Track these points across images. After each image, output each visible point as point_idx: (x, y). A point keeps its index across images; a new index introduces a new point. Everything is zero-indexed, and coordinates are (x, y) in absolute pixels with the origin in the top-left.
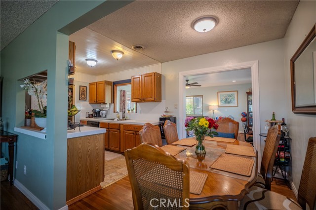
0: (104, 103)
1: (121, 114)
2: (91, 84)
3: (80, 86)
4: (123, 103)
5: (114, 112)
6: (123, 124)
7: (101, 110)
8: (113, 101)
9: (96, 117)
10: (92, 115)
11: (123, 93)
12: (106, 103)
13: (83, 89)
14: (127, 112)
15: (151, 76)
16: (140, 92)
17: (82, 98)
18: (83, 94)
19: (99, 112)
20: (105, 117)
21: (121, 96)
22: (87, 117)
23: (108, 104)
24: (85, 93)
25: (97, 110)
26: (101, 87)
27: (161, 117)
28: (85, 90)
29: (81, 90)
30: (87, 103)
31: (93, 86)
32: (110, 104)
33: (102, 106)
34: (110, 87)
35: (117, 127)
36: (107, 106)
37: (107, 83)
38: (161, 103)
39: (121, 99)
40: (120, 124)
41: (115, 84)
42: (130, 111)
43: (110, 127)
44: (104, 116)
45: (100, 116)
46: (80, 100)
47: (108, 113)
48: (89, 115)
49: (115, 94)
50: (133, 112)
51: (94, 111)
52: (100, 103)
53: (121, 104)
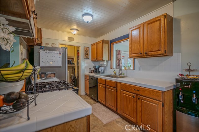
0: (103, 61)
1: (117, 71)
2: (92, 45)
3: (84, 47)
4: (119, 60)
5: (111, 68)
6: (120, 83)
7: (100, 67)
8: (110, 58)
9: (96, 72)
10: (93, 70)
11: (119, 53)
12: (104, 60)
13: (86, 49)
14: (123, 68)
15: (160, 20)
16: (140, 46)
17: (86, 56)
18: (86, 53)
19: (98, 68)
20: (104, 73)
21: (117, 55)
22: (89, 72)
23: (106, 61)
24: (88, 52)
25: (97, 66)
26: (100, 46)
27: (177, 77)
28: (88, 50)
29: (85, 50)
30: (89, 61)
31: (94, 46)
32: (107, 61)
33: (101, 63)
34: (107, 45)
35: (114, 85)
36: (105, 63)
37: (104, 42)
38: (172, 58)
39: (117, 57)
40: (117, 82)
41: (111, 43)
42: (127, 68)
43: (107, 84)
44: (102, 72)
45: (99, 72)
46: (84, 58)
47: (106, 69)
48: (91, 70)
49: (112, 52)
50: (130, 69)
51: (95, 67)
52: (99, 61)
53: (117, 61)
